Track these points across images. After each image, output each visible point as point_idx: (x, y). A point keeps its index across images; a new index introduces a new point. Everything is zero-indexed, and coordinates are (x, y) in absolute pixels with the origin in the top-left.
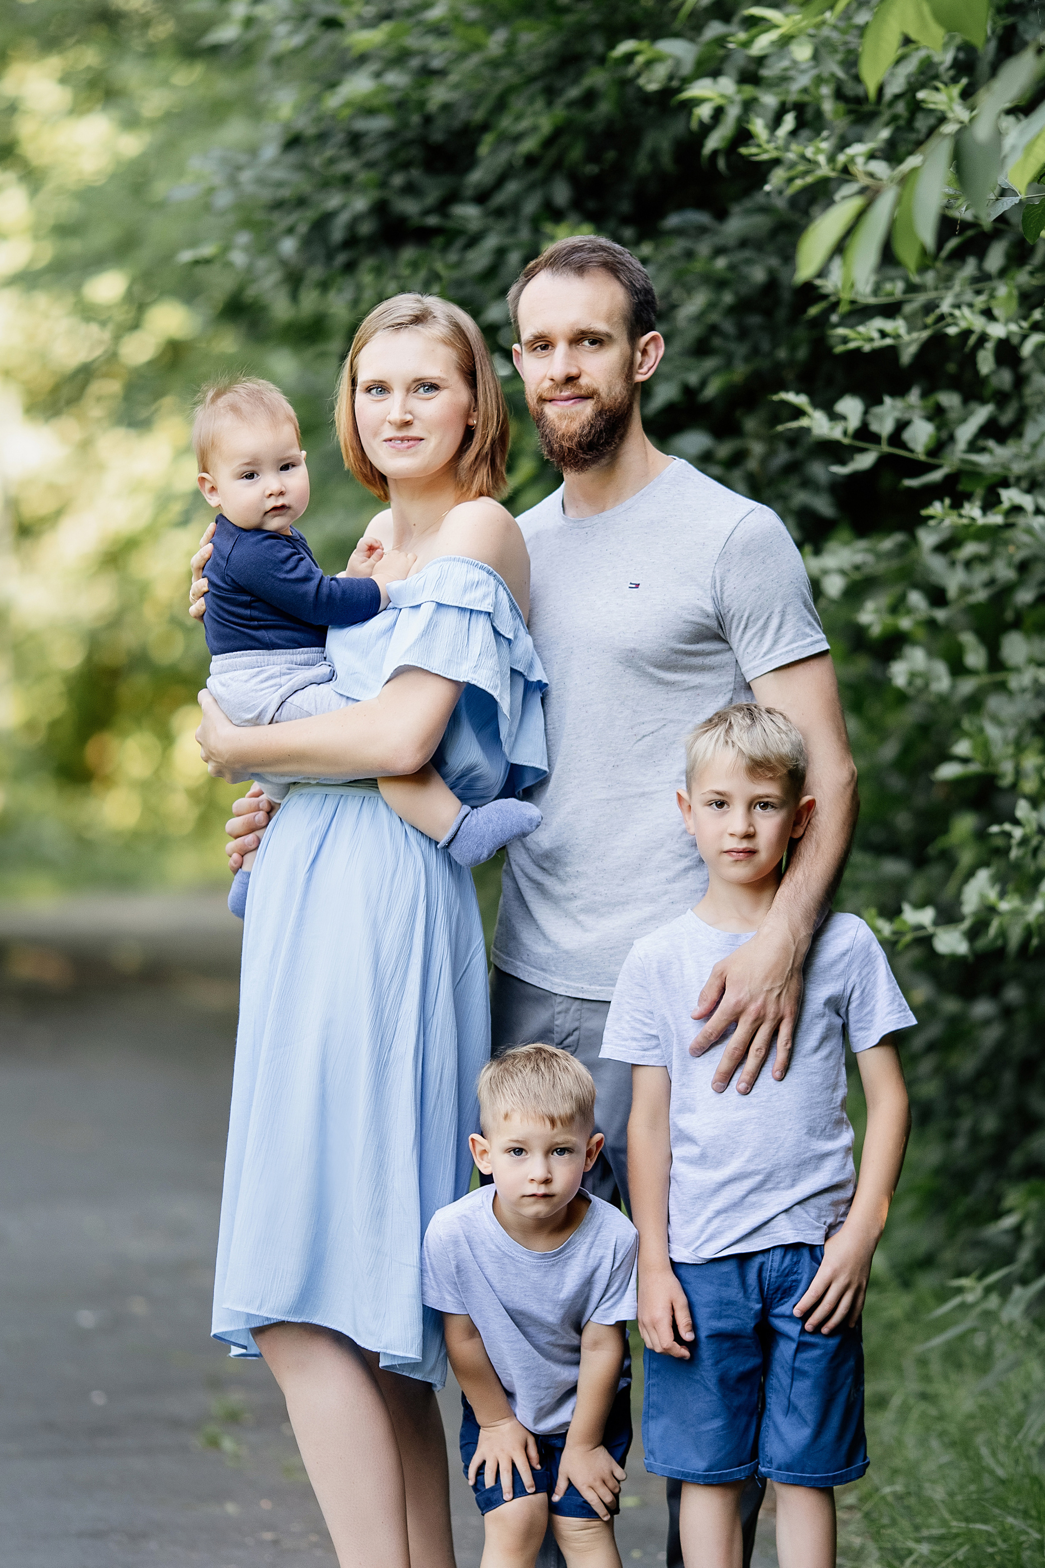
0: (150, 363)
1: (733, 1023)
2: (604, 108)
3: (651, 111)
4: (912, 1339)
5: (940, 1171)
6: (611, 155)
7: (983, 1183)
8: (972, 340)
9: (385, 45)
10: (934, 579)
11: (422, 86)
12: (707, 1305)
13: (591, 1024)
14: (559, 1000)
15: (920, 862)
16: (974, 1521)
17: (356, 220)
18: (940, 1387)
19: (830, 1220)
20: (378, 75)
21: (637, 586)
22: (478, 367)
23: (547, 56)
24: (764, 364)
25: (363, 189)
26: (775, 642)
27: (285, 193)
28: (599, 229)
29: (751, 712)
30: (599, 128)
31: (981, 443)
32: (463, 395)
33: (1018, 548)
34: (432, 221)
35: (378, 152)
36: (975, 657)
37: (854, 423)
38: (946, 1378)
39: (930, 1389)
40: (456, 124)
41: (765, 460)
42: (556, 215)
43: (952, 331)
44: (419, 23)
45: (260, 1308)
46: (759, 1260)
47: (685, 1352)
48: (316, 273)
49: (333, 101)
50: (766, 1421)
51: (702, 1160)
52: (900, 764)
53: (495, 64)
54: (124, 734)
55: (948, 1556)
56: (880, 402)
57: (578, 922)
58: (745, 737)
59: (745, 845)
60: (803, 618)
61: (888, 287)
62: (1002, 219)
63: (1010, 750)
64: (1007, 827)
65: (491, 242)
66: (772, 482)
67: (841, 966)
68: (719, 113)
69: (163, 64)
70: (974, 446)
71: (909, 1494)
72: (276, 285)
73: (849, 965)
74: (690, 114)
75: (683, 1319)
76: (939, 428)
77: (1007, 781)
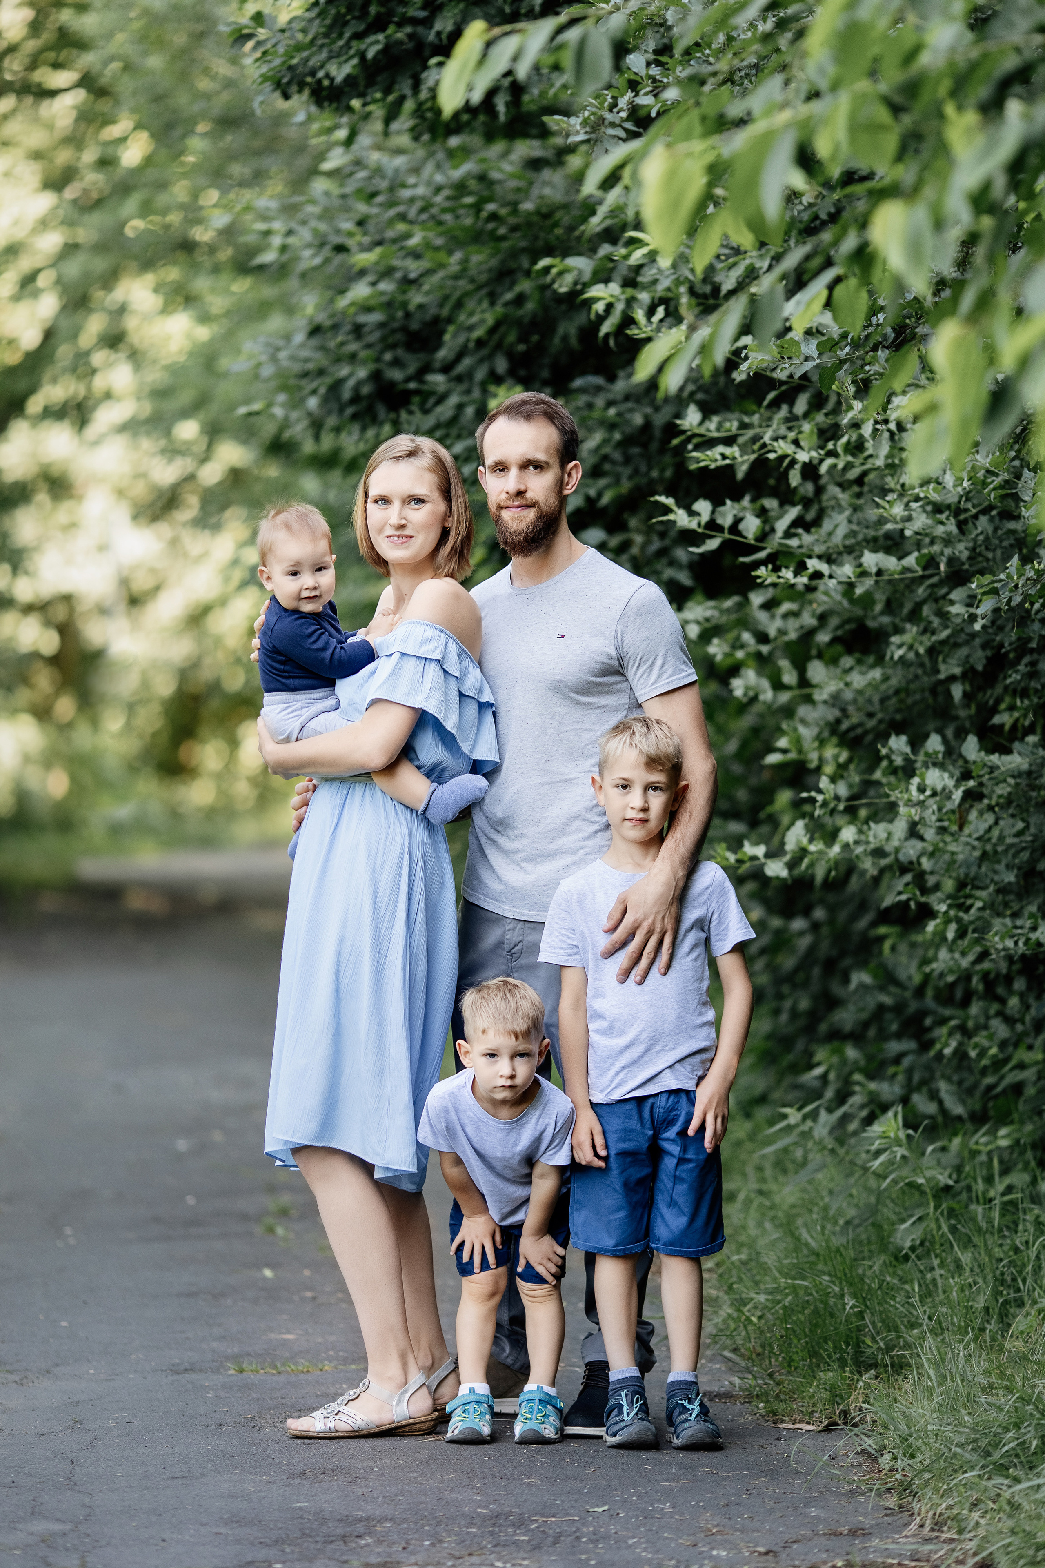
0: (220, 484)
1: (632, 935)
2: (530, 306)
3: (564, 307)
4: (752, 1152)
5: (769, 1037)
6: (535, 338)
7: (800, 1045)
8: (787, 461)
9: (377, 263)
10: (761, 628)
11: (404, 292)
12: (615, 1132)
13: (531, 938)
14: (508, 921)
15: (754, 824)
16: (795, 1279)
17: (360, 384)
18: (772, 1186)
19: (700, 1073)
20: (374, 284)
21: (563, 636)
22: (453, 487)
23: (490, 271)
24: (644, 481)
25: (364, 362)
26: (659, 676)
27: (310, 366)
28: (527, 389)
29: (646, 723)
30: (526, 320)
31: (793, 531)
32: (441, 507)
33: (819, 604)
34: (412, 385)
35: (374, 337)
36: (789, 677)
37: (705, 518)
38: (776, 1179)
39: (765, 1187)
40: (428, 317)
41: (643, 547)
42: (498, 380)
43: (772, 456)
44: (402, 248)
45: (292, 1136)
46: (651, 1101)
47: (602, 1164)
48: (332, 421)
49: (343, 302)
50: (654, 1212)
51: (609, 1031)
52: (739, 755)
53: (456, 277)
54: (203, 741)
55: (779, 1303)
56: (724, 504)
57: (522, 868)
58: (644, 740)
59: (641, 815)
60: (680, 658)
61: (727, 425)
62: (805, 377)
63: (816, 744)
64: (813, 794)
65: (454, 400)
66: (649, 562)
67: (705, 897)
68: (609, 307)
69: (225, 277)
70: (788, 534)
71: (751, 1260)
72: (305, 429)
73: (710, 896)
74: (590, 308)
75: (599, 1141)
76: (765, 522)
77: (813, 765)
